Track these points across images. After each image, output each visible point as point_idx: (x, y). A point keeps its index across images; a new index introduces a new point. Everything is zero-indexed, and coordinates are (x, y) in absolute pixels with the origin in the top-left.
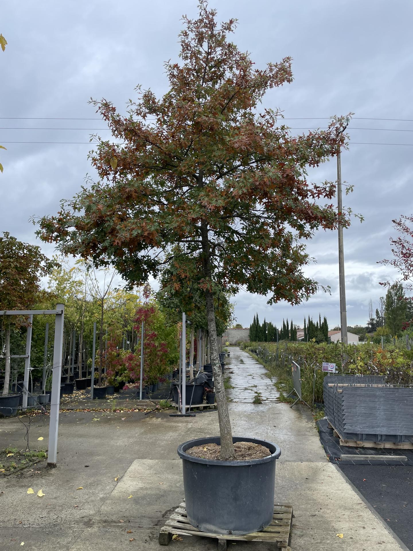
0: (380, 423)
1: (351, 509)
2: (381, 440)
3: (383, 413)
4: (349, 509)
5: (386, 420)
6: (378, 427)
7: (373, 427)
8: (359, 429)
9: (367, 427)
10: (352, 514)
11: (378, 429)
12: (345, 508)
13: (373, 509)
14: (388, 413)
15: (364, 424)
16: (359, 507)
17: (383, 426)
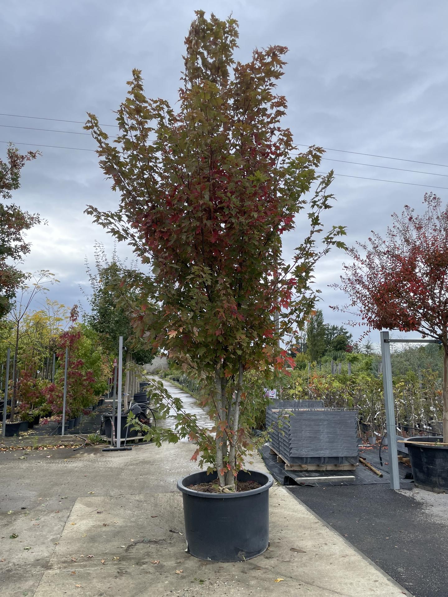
0: (323, 446)
1: (310, 528)
2: (324, 463)
3: (326, 436)
4: (308, 528)
5: (329, 442)
6: (322, 449)
7: (317, 450)
8: (304, 453)
9: (312, 450)
10: (312, 532)
11: (322, 452)
12: (305, 528)
13: (330, 527)
14: (331, 436)
15: (308, 447)
16: (317, 525)
17: (326, 449)
